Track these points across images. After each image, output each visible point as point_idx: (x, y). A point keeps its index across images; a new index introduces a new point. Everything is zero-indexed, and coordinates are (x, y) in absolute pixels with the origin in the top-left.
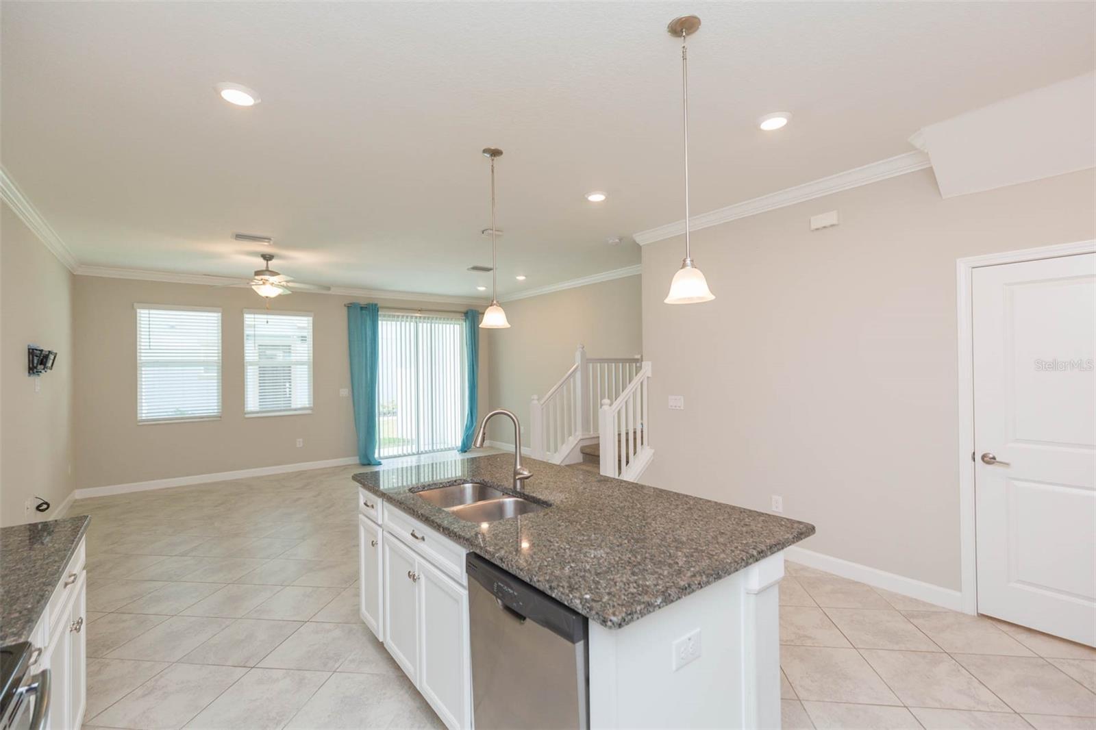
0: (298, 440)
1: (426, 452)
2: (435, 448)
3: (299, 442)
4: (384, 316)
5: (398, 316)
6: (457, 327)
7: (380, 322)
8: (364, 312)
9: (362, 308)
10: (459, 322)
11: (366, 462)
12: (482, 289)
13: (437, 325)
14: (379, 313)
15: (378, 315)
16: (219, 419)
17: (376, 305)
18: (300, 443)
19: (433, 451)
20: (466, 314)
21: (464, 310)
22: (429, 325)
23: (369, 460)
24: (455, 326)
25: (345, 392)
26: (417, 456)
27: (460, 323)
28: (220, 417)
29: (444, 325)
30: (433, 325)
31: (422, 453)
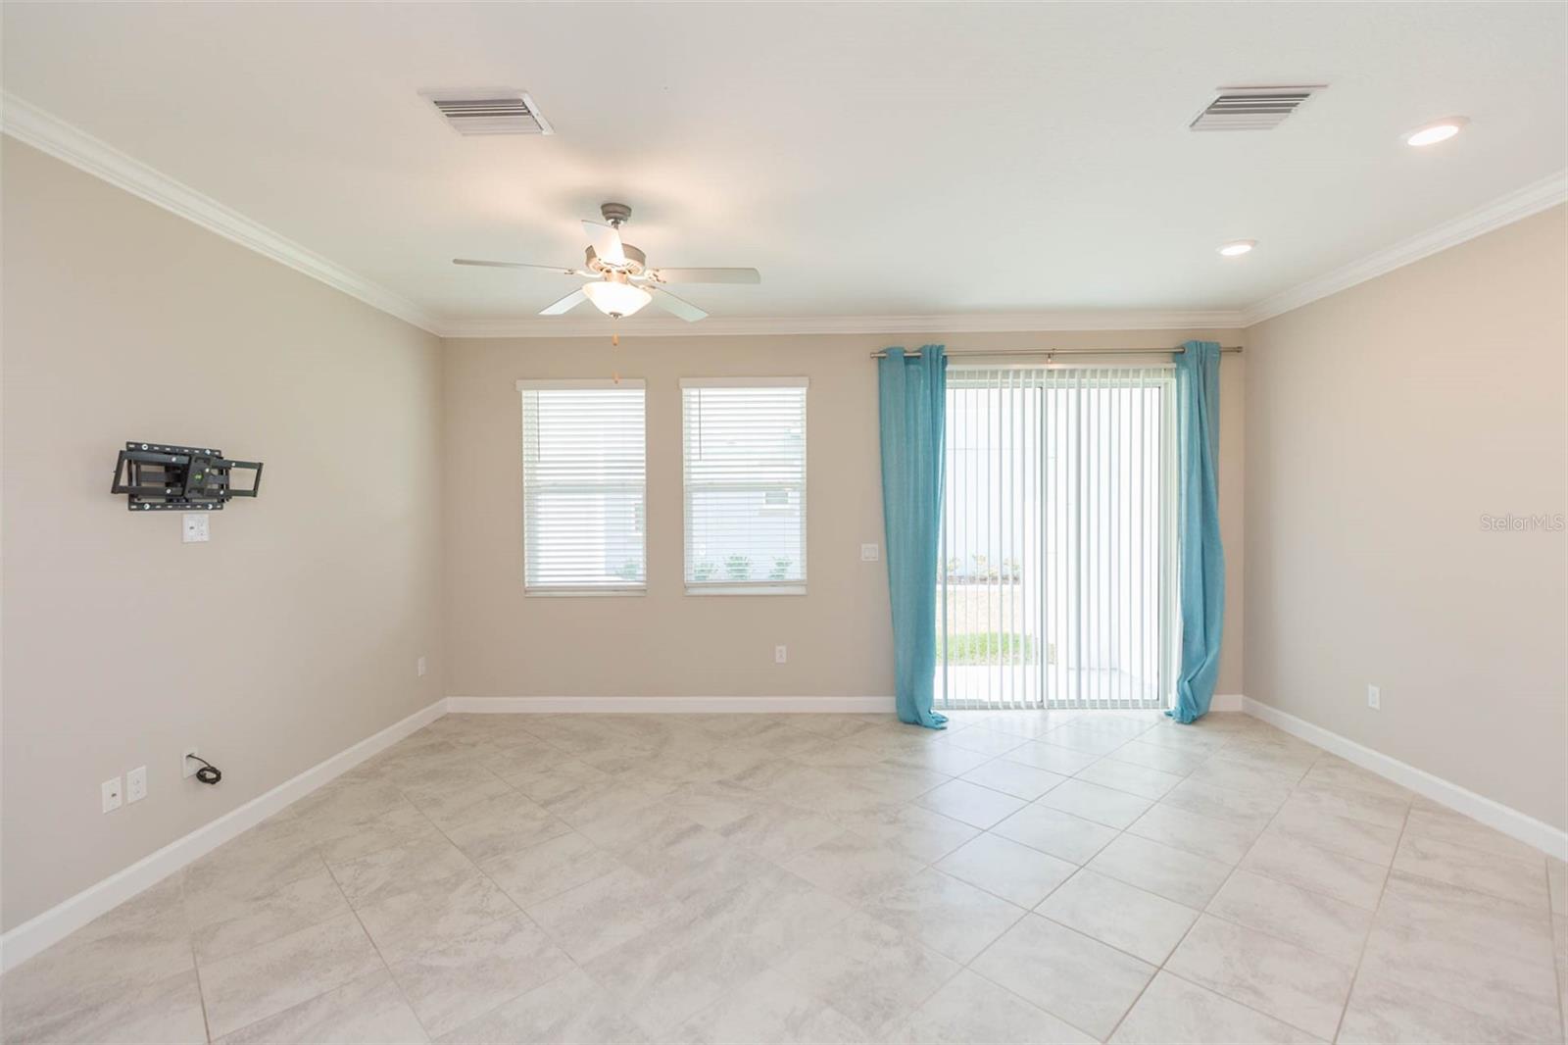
0: (778, 648)
1: (1062, 705)
2: (1084, 696)
3: (781, 651)
4: (960, 374)
5: (1006, 373)
6: (1153, 395)
7: (949, 393)
8: (912, 367)
9: (908, 360)
10: (1156, 380)
11: (912, 718)
12: (1236, 251)
13: (1094, 392)
14: (948, 368)
15: (944, 372)
16: (642, 594)
17: (940, 348)
18: (781, 653)
19: (1081, 704)
20: (1179, 355)
21: (1171, 344)
22: (1073, 392)
23: (918, 714)
24: (1147, 391)
25: (872, 551)
26: (1037, 713)
27: (1161, 380)
28: (645, 590)
29: (1115, 391)
30: (1084, 392)
31: (1051, 706)
